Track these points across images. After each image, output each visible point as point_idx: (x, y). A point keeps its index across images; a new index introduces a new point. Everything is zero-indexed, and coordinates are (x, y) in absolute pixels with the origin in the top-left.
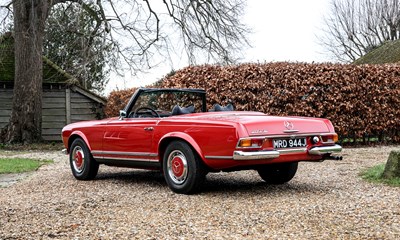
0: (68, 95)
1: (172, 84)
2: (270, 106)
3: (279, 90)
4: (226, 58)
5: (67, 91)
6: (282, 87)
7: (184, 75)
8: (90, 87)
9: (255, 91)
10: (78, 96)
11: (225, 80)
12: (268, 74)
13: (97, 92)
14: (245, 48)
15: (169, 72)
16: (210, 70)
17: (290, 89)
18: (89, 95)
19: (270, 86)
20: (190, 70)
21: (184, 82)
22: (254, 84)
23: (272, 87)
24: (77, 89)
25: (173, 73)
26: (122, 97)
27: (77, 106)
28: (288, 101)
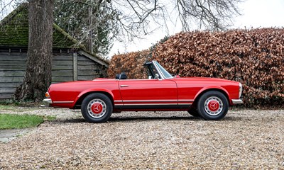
0: (75, 59)
1: (165, 49)
2: (256, 69)
3: (264, 54)
4: (216, 25)
5: (74, 54)
6: (268, 51)
7: (175, 41)
8: (96, 51)
9: (242, 56)
10: (84, 59)
11: (213, 45)
12: (254, 39)
13: (102, 56)
14: (234, 16)
15: (163, 38)
16: (200, 36)
17: (275, 53)
18: (93, 59)
19: (255, 50)
20: (181, 36)
21: (175, 47)
22: (241, 49)
23: (258, 52)
24: (83, 53)
25: (166, 39)
26: (122, 60)
27: (83, 68)
28: (273, 65)
